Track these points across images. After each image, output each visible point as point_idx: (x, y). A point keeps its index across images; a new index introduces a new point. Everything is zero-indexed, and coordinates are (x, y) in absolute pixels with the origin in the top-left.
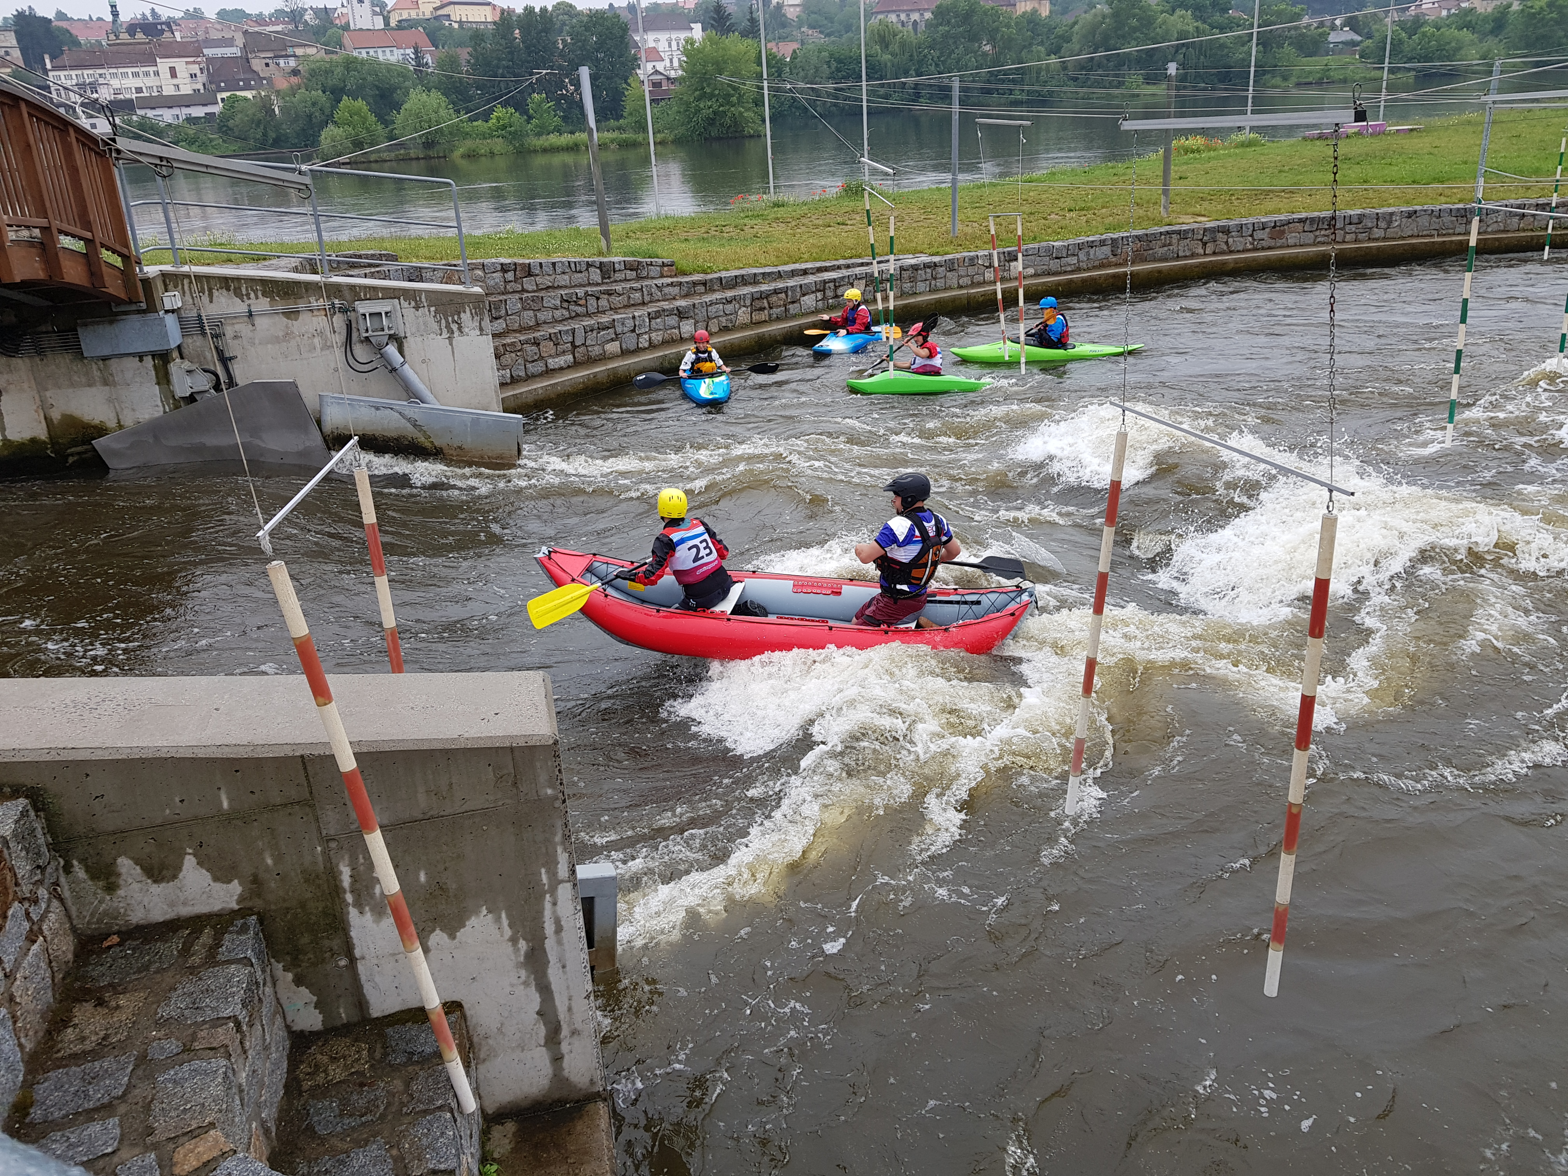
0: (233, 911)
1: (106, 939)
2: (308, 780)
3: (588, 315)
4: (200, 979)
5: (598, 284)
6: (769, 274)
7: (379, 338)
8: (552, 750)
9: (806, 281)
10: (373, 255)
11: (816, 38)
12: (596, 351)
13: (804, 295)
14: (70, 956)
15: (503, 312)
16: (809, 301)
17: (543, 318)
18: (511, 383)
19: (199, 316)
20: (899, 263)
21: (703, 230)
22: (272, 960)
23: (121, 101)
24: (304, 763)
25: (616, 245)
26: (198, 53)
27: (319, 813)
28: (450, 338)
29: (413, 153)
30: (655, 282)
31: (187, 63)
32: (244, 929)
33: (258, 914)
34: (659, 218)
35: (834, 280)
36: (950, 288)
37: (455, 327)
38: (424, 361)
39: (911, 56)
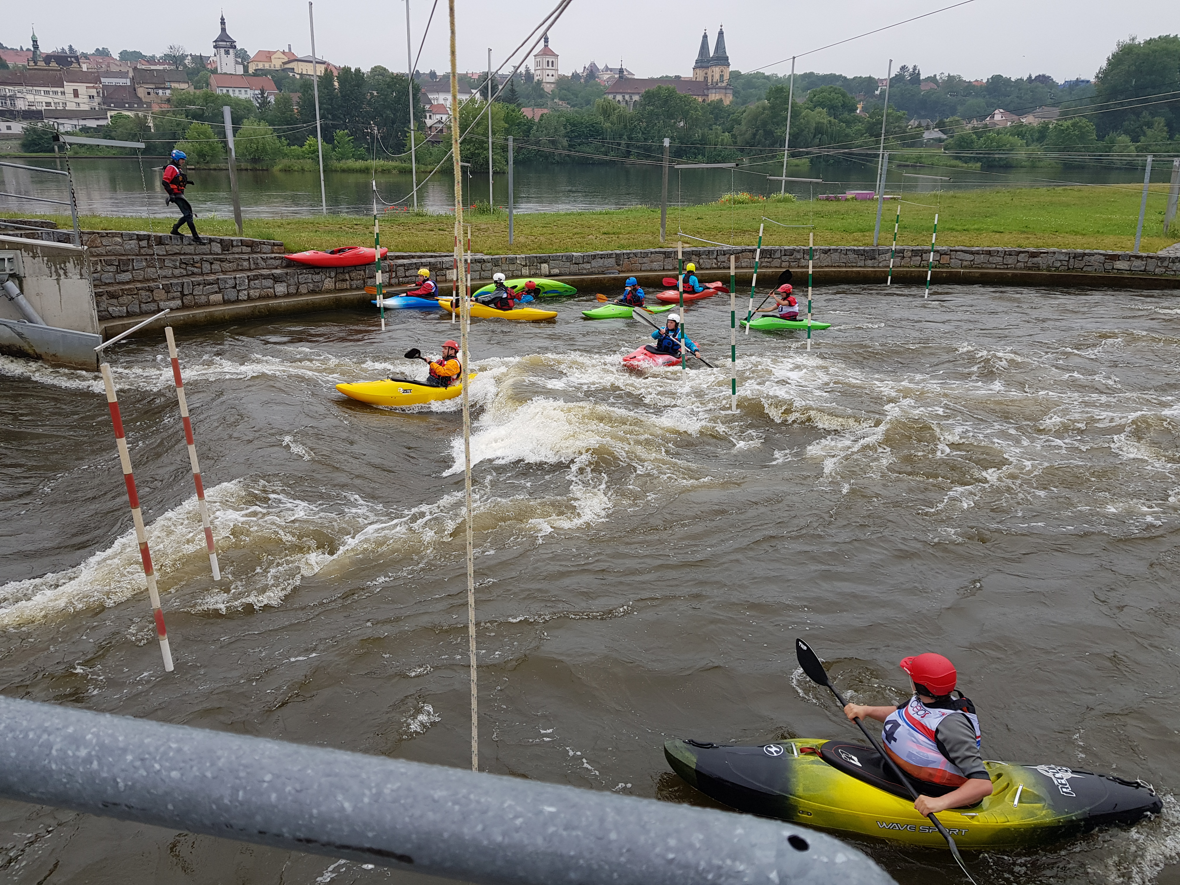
3: (202, 274)
5: (215, 254)
7: (1, 275)
12: (203, 299)
23: (33, 111)
26: (97, 80)
28: (58, 280)
31: (87, 87)
37: (62, 272)
38: (37, 295)
39: (625, 125)
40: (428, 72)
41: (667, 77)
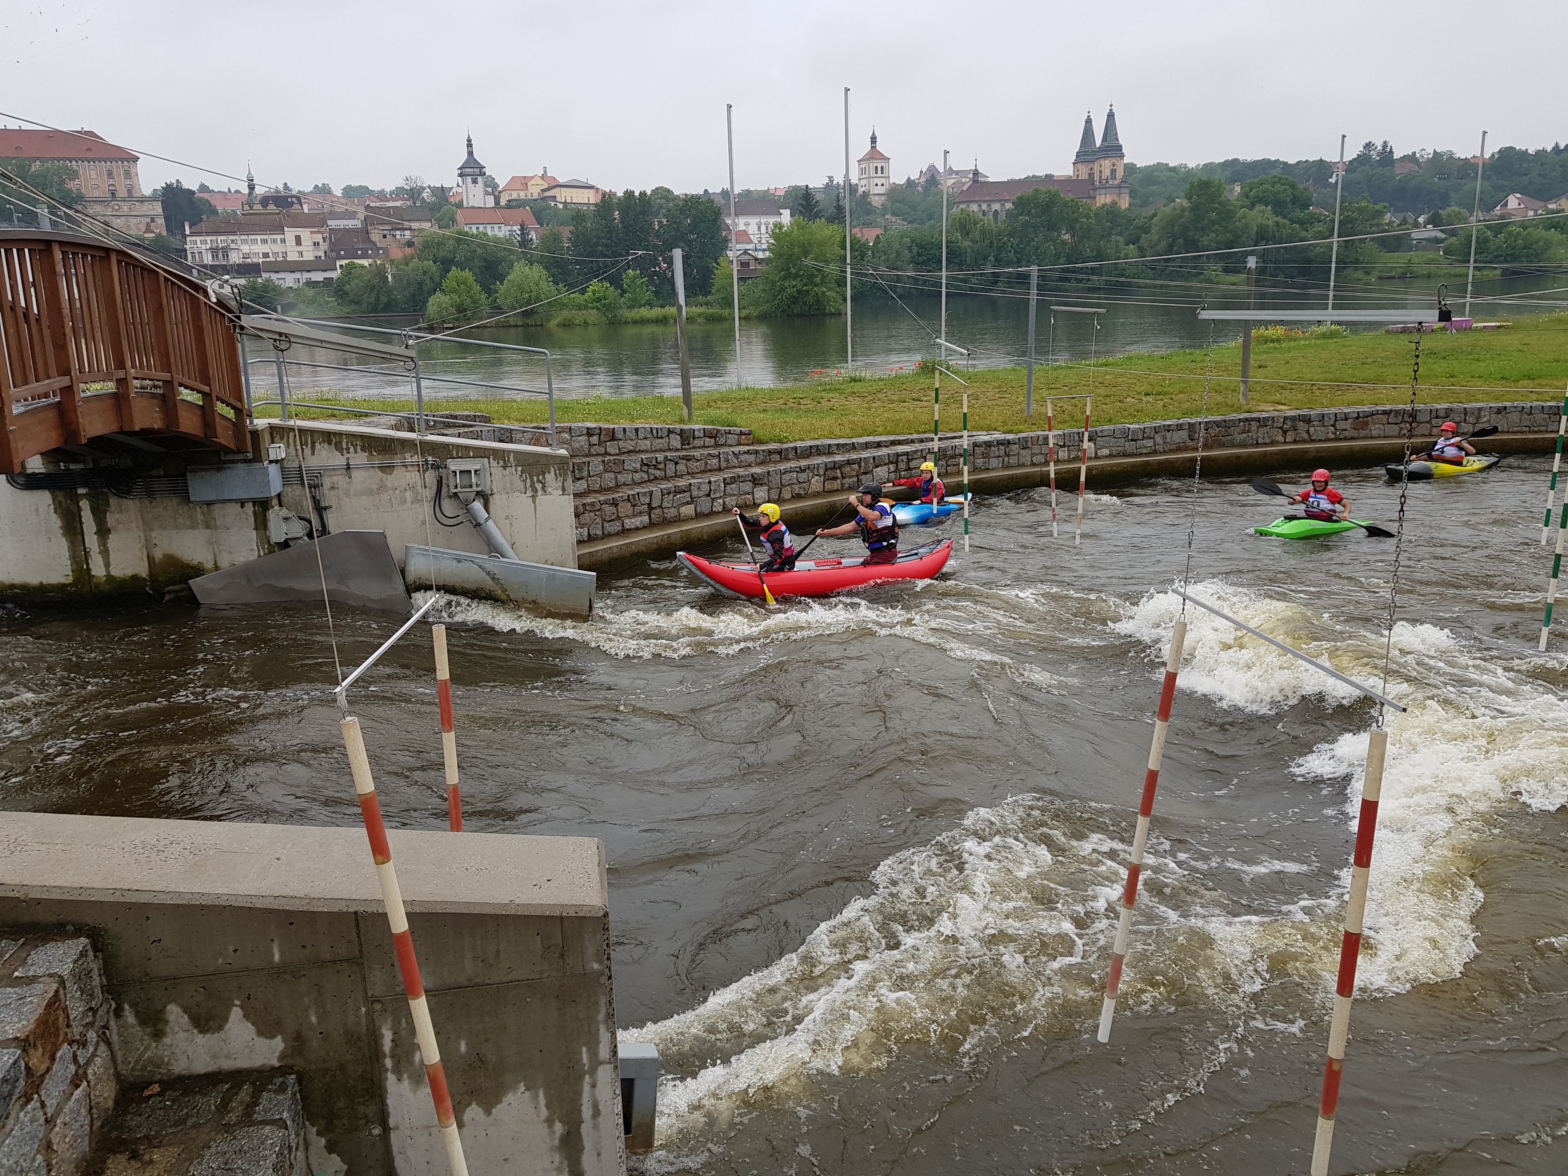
0: (273, 1068)
1: (147, 1087)
2: (359, 937)
3: (666, 478)
4: (235, 1138)
5: (677, 450)
6: (844, 445)
7: (466, 494)
8: (601, 922)
9: (879, 454)
10: (467, 416)
11: (901, 224)
12: (672, 513)
13: (877, 467)
14: (111, 1103)
15: (585, 474)
16: (881, 472)
17: (623, 480)
18: (588, 541)
19: (300, 467)
20: (973, 439)
21: (781, 401)
22: (307, 1123)
23: (249, 264)
24: (357, 920)
25: (697, 413)
26: (322, 224)
27: (367, 972)
28: (534, 497)
29: (513, 320)
30: (732, 449)
31: (311, 232)
32: (282, 1089)
33: (297, 1073)
34: (739, 388)
35: (907, 454)
36: (1024, 465)
37: (539, 486)
38: (507, 518)
39: (991, 242)
41: (1034, 176)
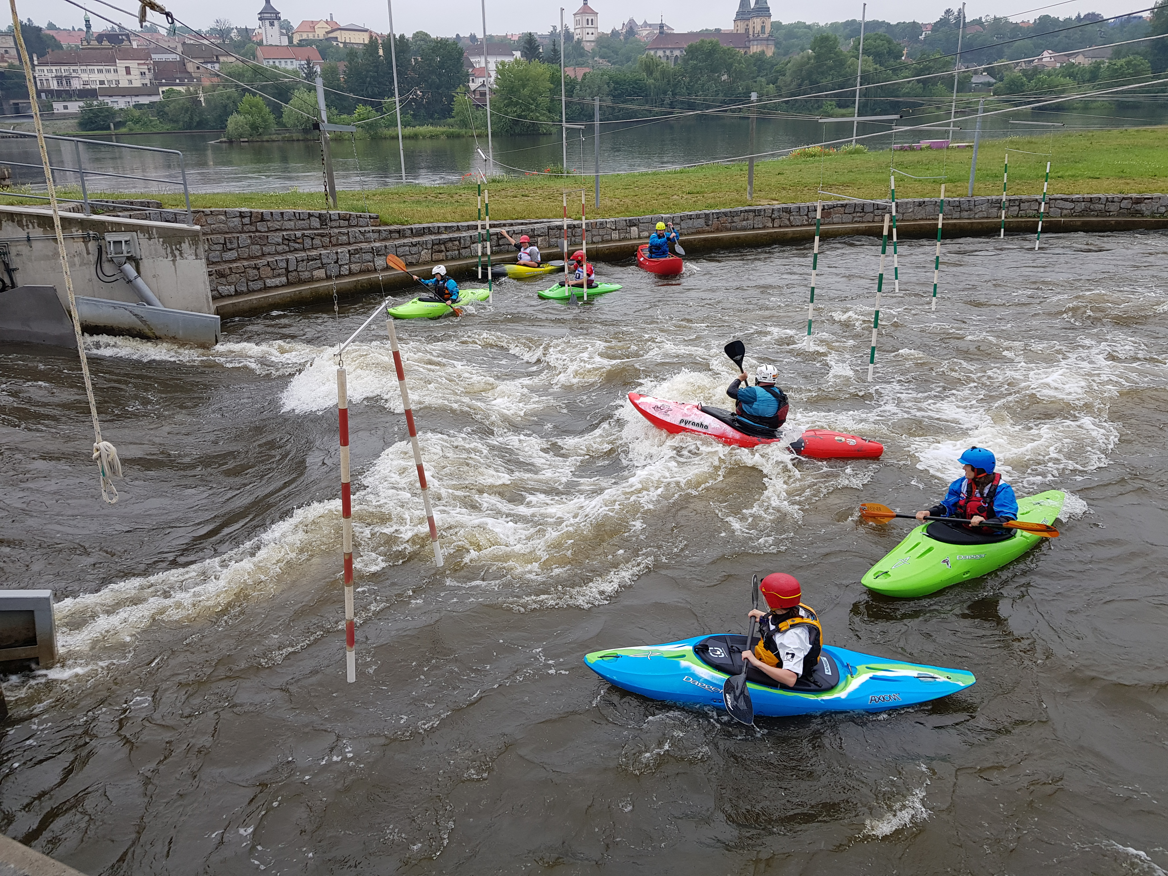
3: (304, 250)
5: (315, 229)
6: (451, 227)
7: (119, 258)
9: (476, 234)
11: (605, 64)
12: (306, 275)
13: (473, 243)
15: (235, 245)
17: (266, 251)
23: (88, 90)
26: (148, 57)
28: (174, 261)
29: (295, 136)
30: (361, 229)
31: (139, 64)
37: (177, 253)
38: (154, 277)
39: (669, 80)
40: (468, 35)
41: (707, 30)
